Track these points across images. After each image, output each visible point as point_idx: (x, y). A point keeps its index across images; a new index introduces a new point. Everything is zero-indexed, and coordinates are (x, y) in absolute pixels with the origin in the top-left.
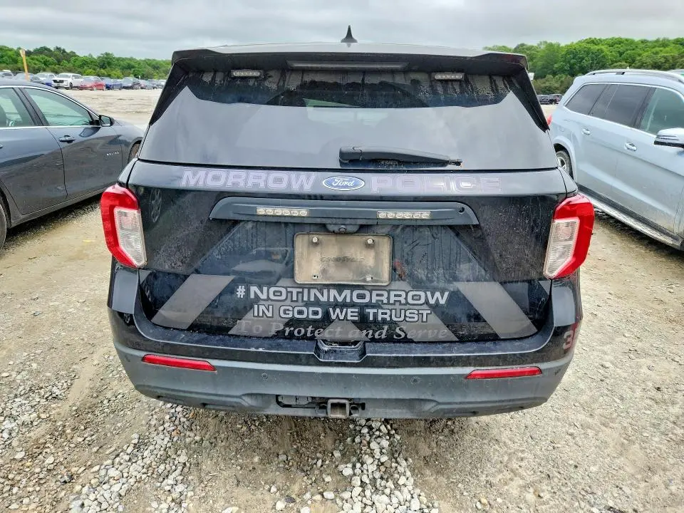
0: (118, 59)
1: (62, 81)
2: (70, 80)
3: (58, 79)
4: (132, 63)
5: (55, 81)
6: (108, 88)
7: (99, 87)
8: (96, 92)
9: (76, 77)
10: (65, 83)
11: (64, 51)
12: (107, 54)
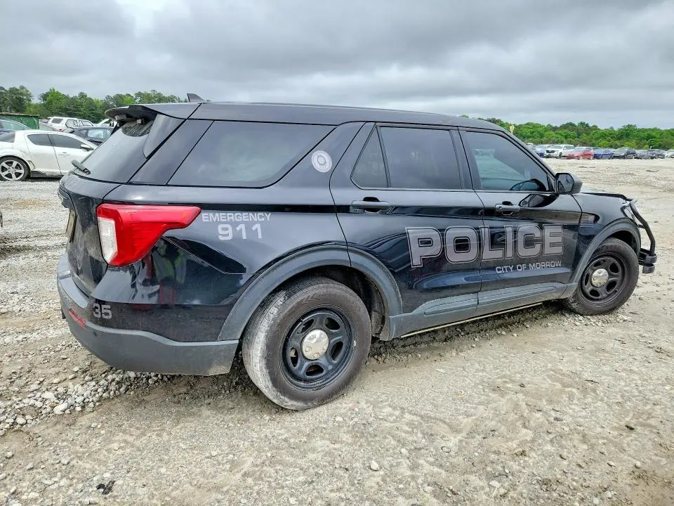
0: (639, 130)
1: (553, 152)
2: (561, 151)
3: (550, 149)
4: (654, 134)
5: (548, 151)
6: (596, 157)
7: (586, 156)
8: (582, 161)
9: (568, 148)
10: (555, 153)
11: (587, 125)
12: (629, 126)
